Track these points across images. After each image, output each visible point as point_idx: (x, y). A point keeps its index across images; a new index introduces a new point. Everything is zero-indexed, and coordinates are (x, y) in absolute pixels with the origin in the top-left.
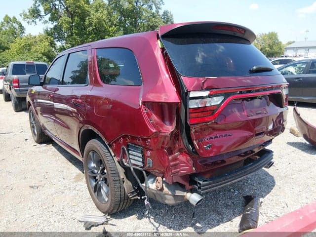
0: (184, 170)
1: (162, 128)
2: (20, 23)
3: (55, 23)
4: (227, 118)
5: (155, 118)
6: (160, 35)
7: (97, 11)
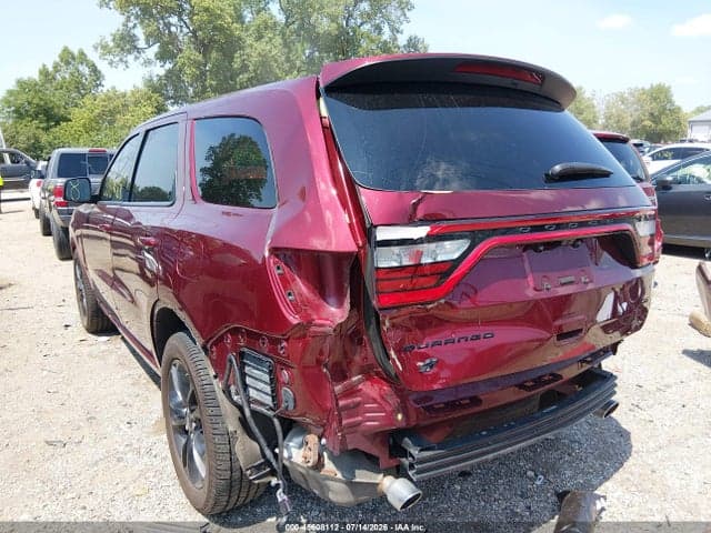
0: (373, 420)
1: (318, 314)
2: (94, 65)
3: (168, 66)
4: (479, 294)
5: (301, 287)
6: (322, 86)
7: (260, 38)
